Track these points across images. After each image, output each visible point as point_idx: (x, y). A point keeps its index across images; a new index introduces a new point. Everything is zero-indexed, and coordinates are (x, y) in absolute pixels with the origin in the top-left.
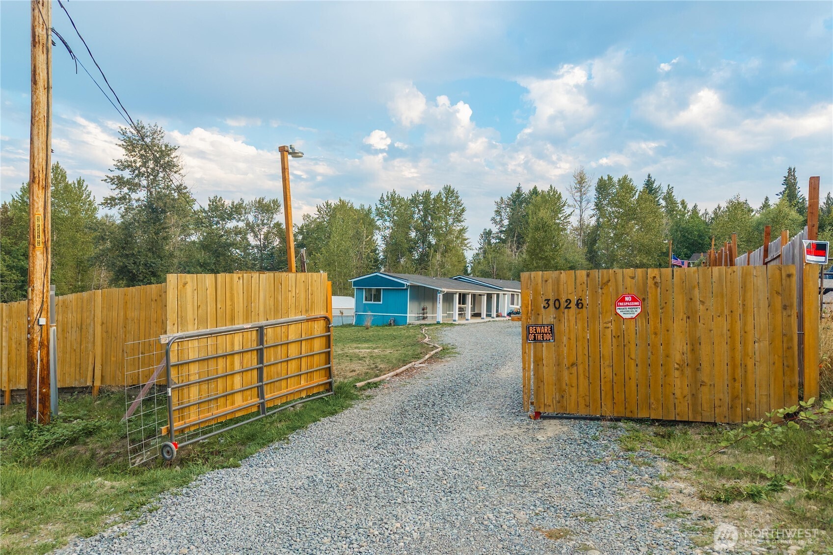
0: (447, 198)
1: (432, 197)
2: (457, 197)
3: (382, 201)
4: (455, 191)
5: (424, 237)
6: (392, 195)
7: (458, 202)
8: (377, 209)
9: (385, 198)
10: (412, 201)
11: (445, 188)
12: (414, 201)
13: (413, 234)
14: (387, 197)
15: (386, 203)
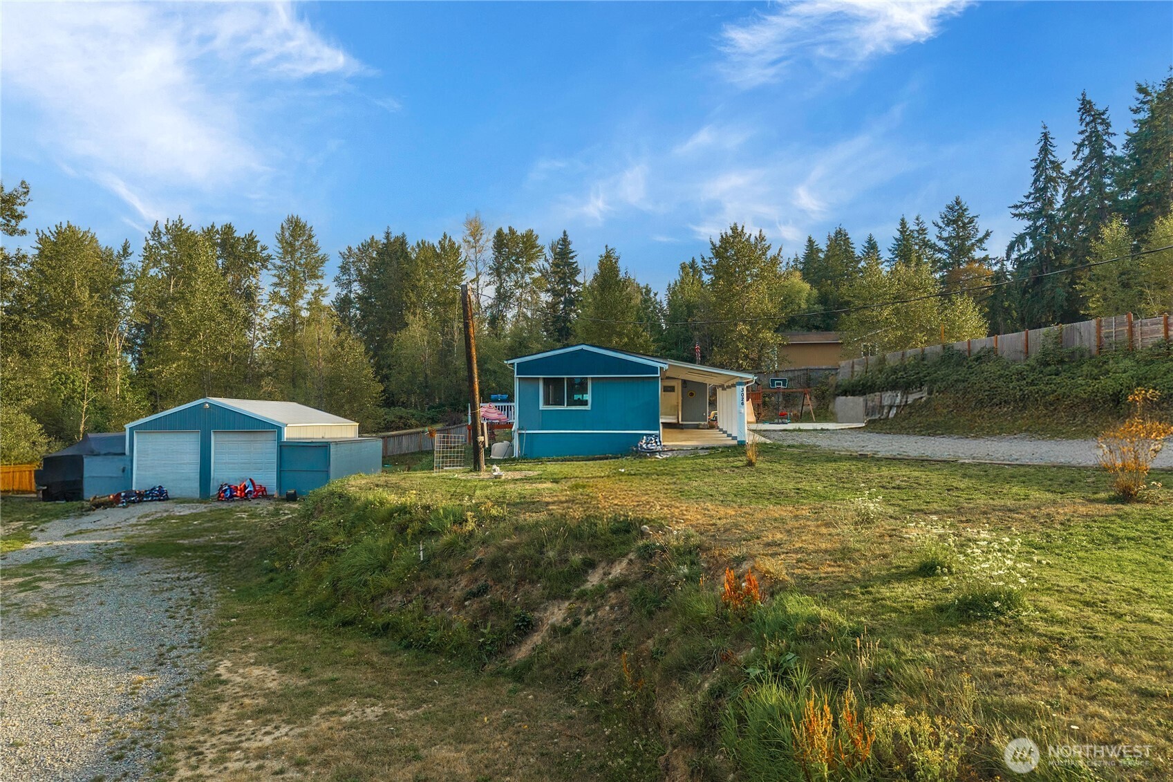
0: (293, 237)
3: (156, 233)
4: (307, 227)
6: (175, 226)
7: (312, 246)
8: (148, 248)
11: (290, 221)
14: (166, 228)
15: (164, 239)
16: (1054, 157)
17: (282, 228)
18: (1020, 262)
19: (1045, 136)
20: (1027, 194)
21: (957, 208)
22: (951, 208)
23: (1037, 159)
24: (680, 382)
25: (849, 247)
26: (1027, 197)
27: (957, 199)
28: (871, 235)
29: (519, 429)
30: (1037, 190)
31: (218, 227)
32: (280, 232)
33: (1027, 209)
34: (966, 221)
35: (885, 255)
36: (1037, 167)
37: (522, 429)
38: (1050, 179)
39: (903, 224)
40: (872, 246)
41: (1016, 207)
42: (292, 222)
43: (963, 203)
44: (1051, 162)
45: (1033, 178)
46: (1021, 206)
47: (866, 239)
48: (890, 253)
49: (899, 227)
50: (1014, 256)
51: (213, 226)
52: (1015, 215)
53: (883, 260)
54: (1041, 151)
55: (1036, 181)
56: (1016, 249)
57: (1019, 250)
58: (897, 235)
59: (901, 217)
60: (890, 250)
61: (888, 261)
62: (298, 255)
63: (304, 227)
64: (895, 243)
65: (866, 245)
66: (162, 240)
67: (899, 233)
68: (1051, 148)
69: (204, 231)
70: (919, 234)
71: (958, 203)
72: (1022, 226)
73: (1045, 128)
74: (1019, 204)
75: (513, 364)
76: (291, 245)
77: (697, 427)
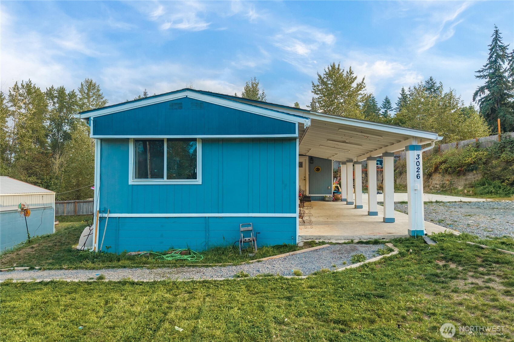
0: (89, 90)
1: (67, 92)
2: (98, 90)
3: (16, 88)
4: (97, 85)
5: (59, 126)
6: (27, 85)
7: (99, 95)
8: (11, 95)
9: (20, 86)
10: (47, 94)
11: (87, 82)
12: (50, 93)
13: (47, 123)
14: (22, 85)
15: (21, 91)
16: (502, 43)
17: (82, 85)
18: (483, 102)
19: (497, 32)
20: (485, 64)
21: (431, 82)
22: (428, 83)
23: (492, 45)
24: (307, 158)
25: (375, 103)
26: (486, 66)
27: (431, 78)
28: (387, 96)
29: (100, 212)
30: (491, 62)
31: (56, 87)
32: (81, 87)
33: (485, 73)
34: (435, 89)
35: (394, 106)
36: (491, 50)
37: (105, 211)
38: (498, 56)
39: (403, 90)
40: (387, 102)
41: (479, 71)
42: (88, 82)
43: (434, 80)
44: (499, 46)
45: (489, 56)
46: (482, 71)
47: (384, 98)
48: (396, 105)
49: (401, 92)
50: (478, 98)
51: (52, 87)
52: (478, 77)
53: (392, 109)
54: (493, 41)
55: (491, 57)
56: (479, 94)
57: (480, 95)
58: (400, 96)
59: (402, 87)
60: (396, 104)
61: (395, 109)
62: (91, 99)
63: (95, 85)
64: (399, 100)
65: (385, 101)
66: (20, 92)
67: (401, 95)
68: (500, 39)
69: (47, 90)
70: (410, 96)
71: (431, 80)
72: (483, 82)
73: (496, 27)
74: (481, 70)
75: (88, 119)
76: (88, 94)
77: (323, 199)
